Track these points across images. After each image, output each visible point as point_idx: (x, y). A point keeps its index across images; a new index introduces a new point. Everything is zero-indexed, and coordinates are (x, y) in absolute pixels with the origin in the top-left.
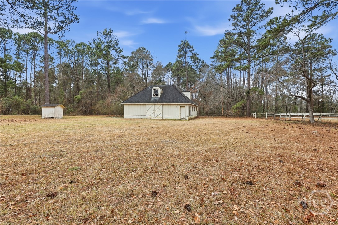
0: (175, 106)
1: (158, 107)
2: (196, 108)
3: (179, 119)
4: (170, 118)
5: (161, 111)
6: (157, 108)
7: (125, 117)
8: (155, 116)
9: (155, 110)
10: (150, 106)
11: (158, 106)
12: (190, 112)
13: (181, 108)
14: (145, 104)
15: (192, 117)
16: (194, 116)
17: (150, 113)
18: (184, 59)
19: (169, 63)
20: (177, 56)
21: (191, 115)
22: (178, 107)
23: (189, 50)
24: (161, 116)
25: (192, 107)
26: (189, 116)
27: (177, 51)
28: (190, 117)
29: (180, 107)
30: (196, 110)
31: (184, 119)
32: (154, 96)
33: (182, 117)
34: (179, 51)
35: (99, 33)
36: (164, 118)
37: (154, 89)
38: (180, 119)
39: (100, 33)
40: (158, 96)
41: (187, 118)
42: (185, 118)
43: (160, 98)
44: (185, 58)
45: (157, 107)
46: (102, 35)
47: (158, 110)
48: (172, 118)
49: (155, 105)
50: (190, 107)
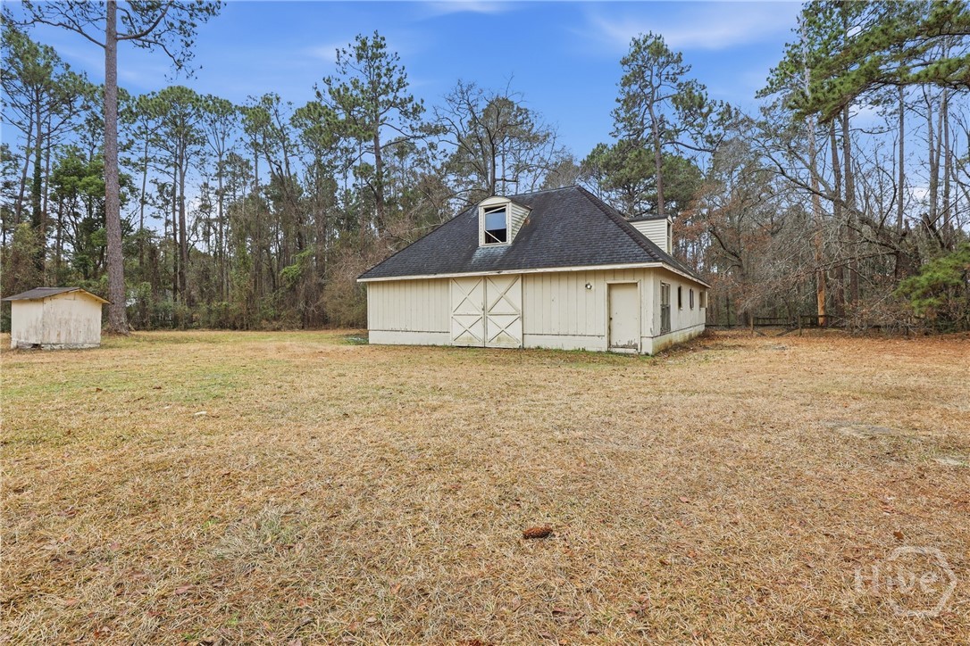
0: (582, 283)
1: (503, 290)
2: (701, 295)
3: (604, 348)
4: (559, 347)
5: (513, 311)
6: (498, 296)
7: (374, 338)
8: (490, 336)
9: (489, 307)
10: (467, 287)
11: (501, 286)
12: (665, 311)
13: (616, 293)
14: (448, 279)
15: (677, 337)
16: (687, 333)
17: (467, 322)
18: (647, 111)
19: (595, 147)
20: (618, 101)
21: (673, 328)
22: (600, 287)
23: (664, 72)
24: (514, 337)
25: (680, 290)
26: (663, 333)
27: (619, 81)
28: (665, 339)
29: (610, 286)
30: (701, 306)
31: (632, 351)
32: (488, 240)
33: (621, 338)
34: (627, 82)
35: (341, 53)
36: (531, 342)
37: (487, 210)
38: (609, 352)
39: (344, 52)
40: (503, 238)
41: (648, 347)
42: (635, 347)
43: (510, 250)
44: (649, 107)
45: (495, 289)
46: (355, 59)
47: (502, 307)
48: (569, 344)
49: (489, 283)
50: (665, 290)
